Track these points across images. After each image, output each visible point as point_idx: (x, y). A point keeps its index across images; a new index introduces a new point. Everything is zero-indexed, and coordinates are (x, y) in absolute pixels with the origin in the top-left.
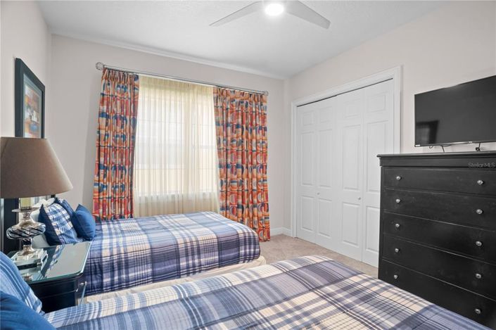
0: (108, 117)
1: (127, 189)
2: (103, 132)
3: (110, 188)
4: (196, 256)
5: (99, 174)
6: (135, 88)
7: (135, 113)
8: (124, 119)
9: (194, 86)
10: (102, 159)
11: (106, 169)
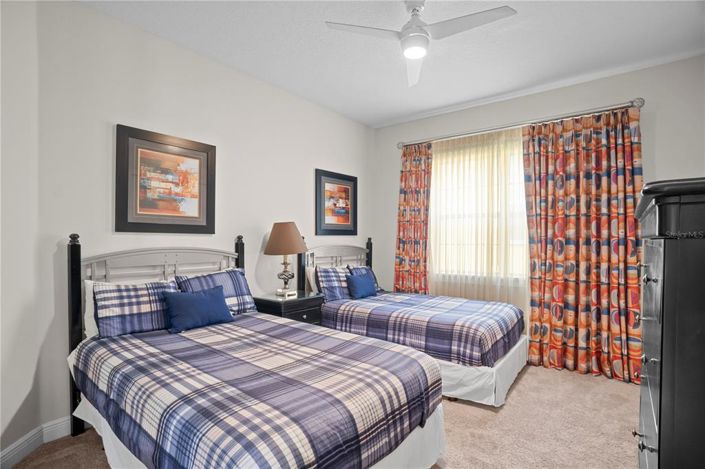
0: (405, 193)
1: (422, 263)
2: (402, 208)
3: (407, 261)
4: (402, 334)
5: (399, 248)
6: (429, 157)
7: (428, 186)
8: (419, 192)
9: (499, 134)
10: (401, 234)
11: (404, 243)
